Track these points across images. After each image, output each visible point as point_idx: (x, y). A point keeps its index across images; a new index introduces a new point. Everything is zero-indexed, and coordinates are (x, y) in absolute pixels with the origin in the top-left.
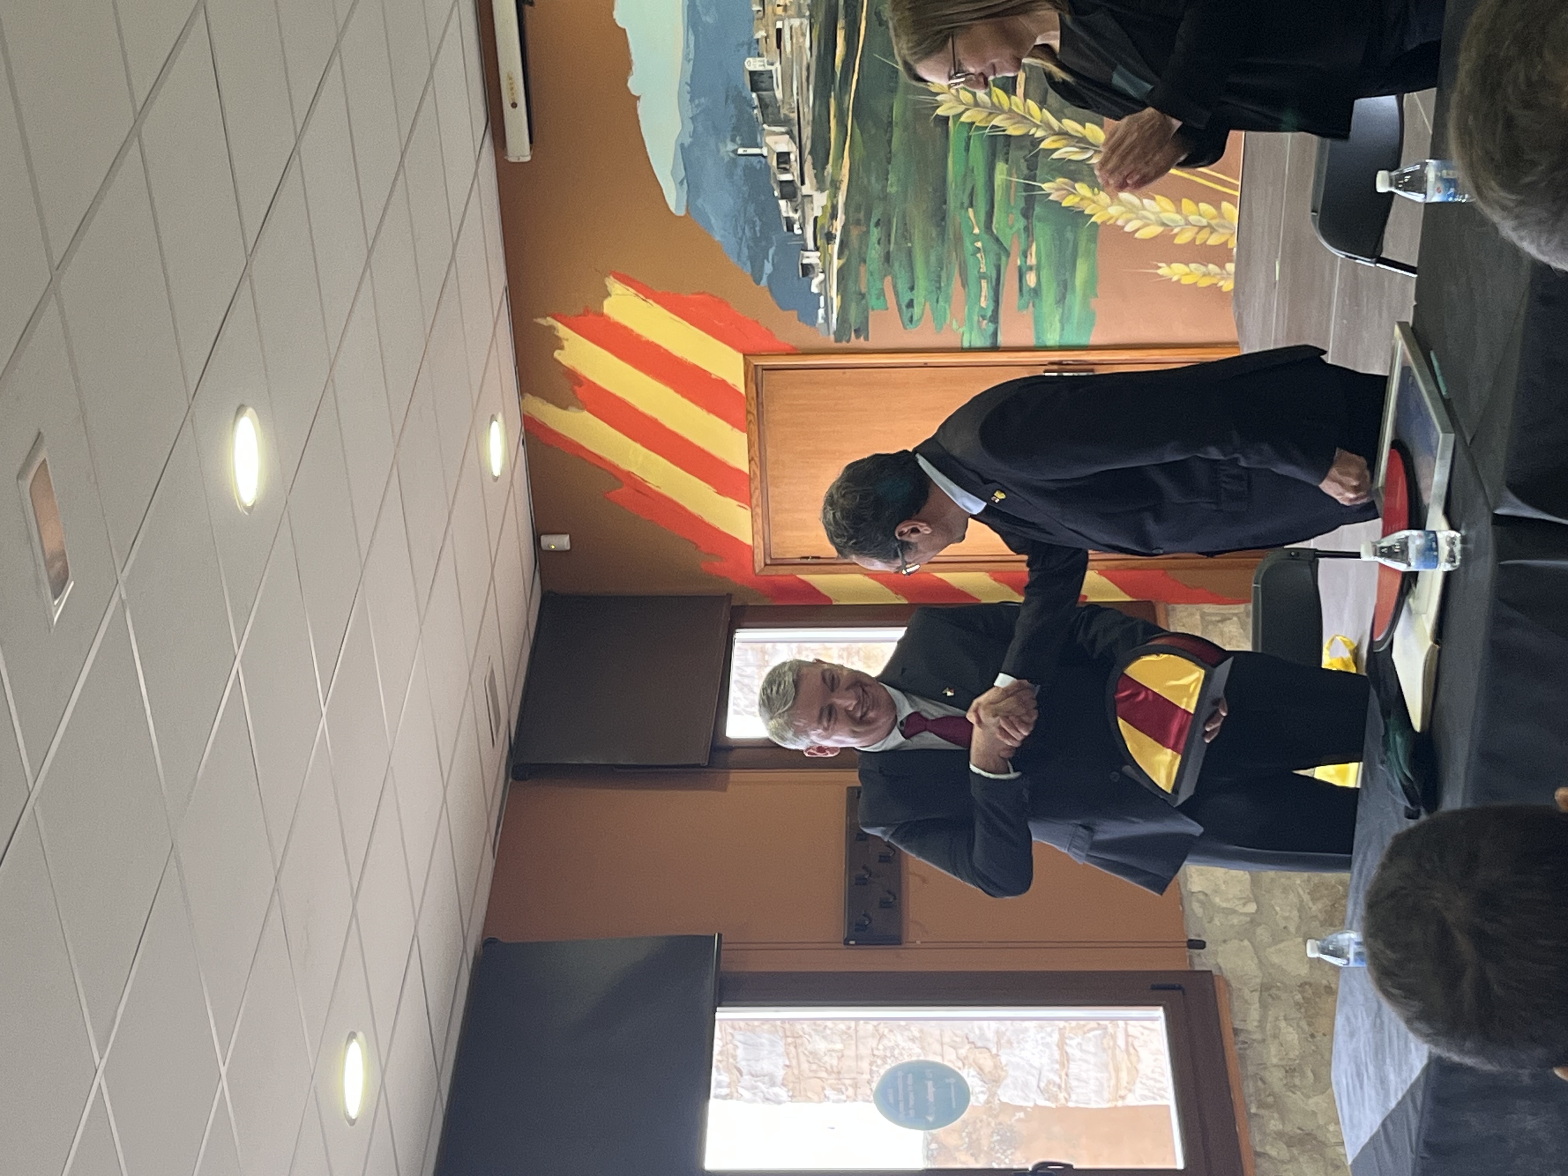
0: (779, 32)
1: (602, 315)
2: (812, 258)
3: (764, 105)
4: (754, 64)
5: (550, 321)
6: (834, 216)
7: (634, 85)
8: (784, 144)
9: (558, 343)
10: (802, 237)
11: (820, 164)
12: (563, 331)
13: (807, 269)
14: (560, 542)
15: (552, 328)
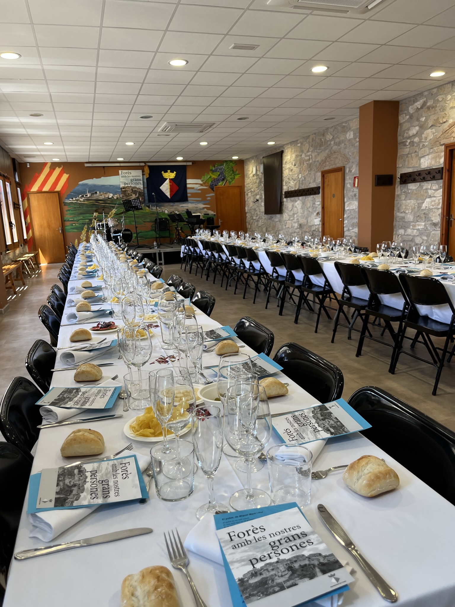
0: (102, 195)
1: (64, 173)
2: (74, 199)
3: (93, 193)
4: (98, 192)
5: (63, 167)
6: (80, 201)
8: (88, 195)
10: (77, 198)
11: (86, 200)
12: (61, 169)
14: (28, 166)
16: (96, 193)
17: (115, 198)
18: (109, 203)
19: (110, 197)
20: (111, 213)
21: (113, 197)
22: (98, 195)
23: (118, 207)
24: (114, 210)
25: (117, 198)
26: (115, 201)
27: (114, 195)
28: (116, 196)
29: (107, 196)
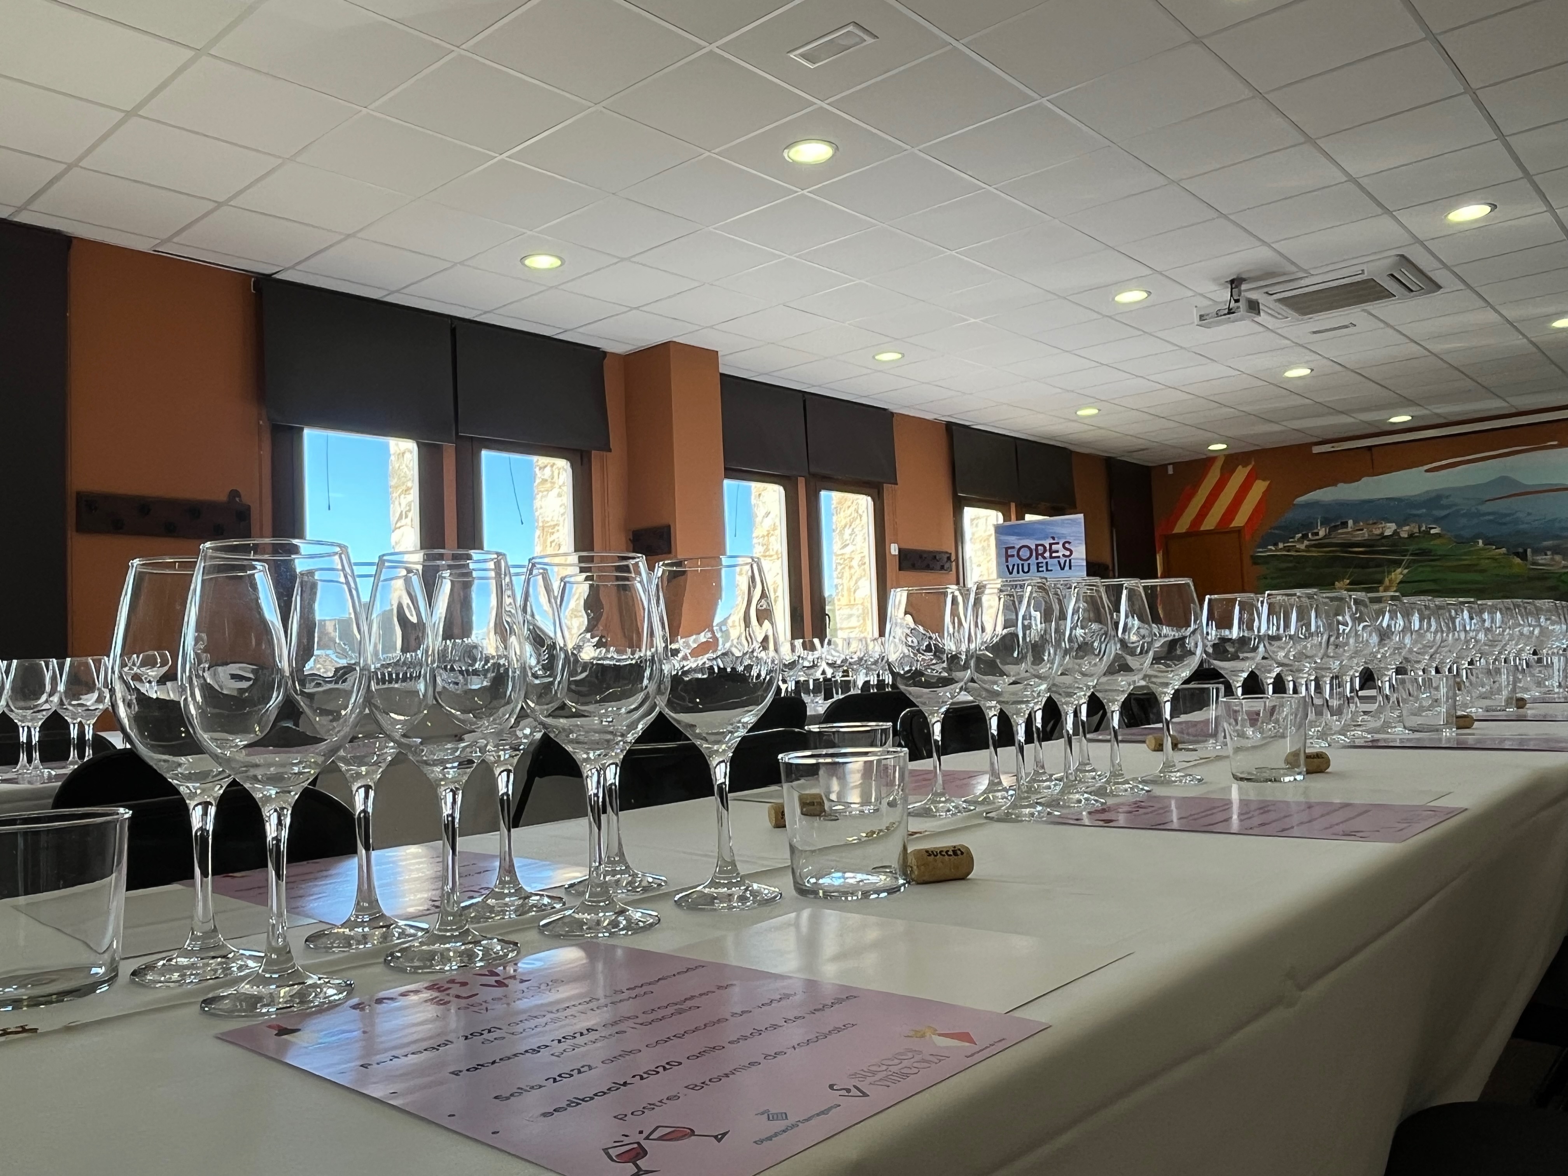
0: (1362, 530)
1: (1256, 479)
2: (1281, 545)
3: (1335, 526)
4: (1350, 522)
5: (1253, 463)
6: (1297, 551)
7: (1340, 485)
8: (1322, 533)
9: (1244, 466)
10: (1288, 542)
11: (1315, 546)
12: (1249, 467)
13: (1276, 545)
14: (1170, 470)
15: (1250, 463)
16: (1345, 524)
17: (1404, 535)
18: (1384, 553)
19: (1388, 533)
20: (1390, 581)
21: (1396, 533)
22: (1349, 529)
23: (1412, 562)
24: (1399, 570)
25: (1411, 536)
26: (1404, 545)
27: (1399, 526)
28: (1407, 528)
29: (1378, 532)
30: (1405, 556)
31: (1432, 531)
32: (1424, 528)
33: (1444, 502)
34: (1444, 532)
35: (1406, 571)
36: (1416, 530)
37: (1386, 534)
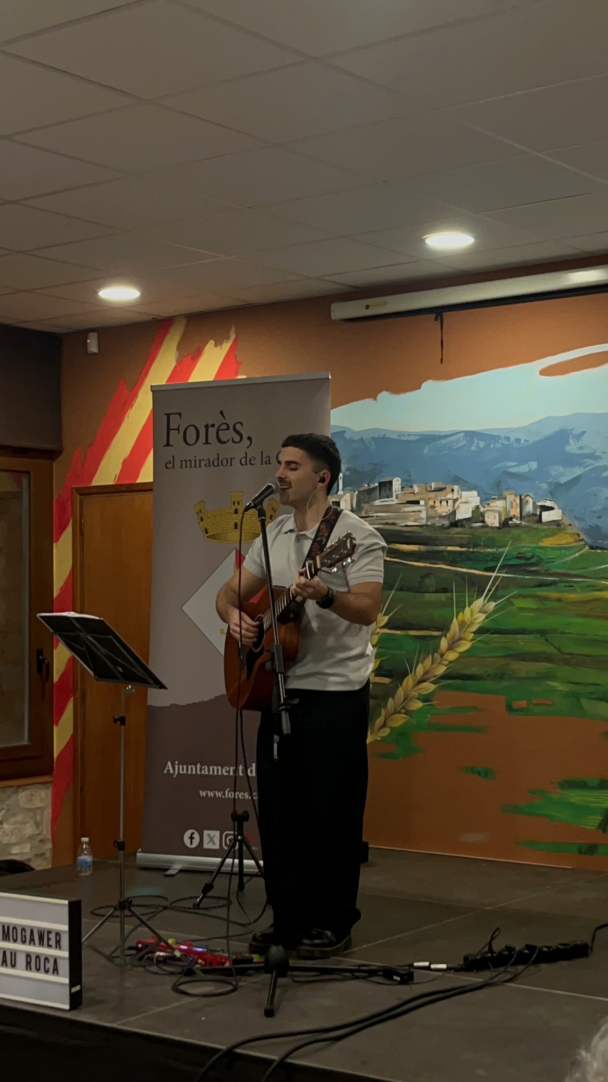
0: (417, 503)
4: (397, 484)
5: (232, 338)
9: (218, 343)
12: (227, 345)
14: (93, 346)
15: (228, 338)
16: (386, 486)
17: (493, 520)
18: (454, 559)
19: (464, 513)
20: (462, 625)
21: (478, 515)
22: (393, 501)
23: (504, 585)
24: (479, 602)
25: (505, 524)
26: (491, 543)
27: (486, 499)
28: (499, 504)
29: (443, 509)
30: (492, 569)
31: (547, 516)
32: (529, 508)
33: (572, 447)
34: (566, 521)
35: (492, 605)
36: (515, 512)
37: (459, 516)
